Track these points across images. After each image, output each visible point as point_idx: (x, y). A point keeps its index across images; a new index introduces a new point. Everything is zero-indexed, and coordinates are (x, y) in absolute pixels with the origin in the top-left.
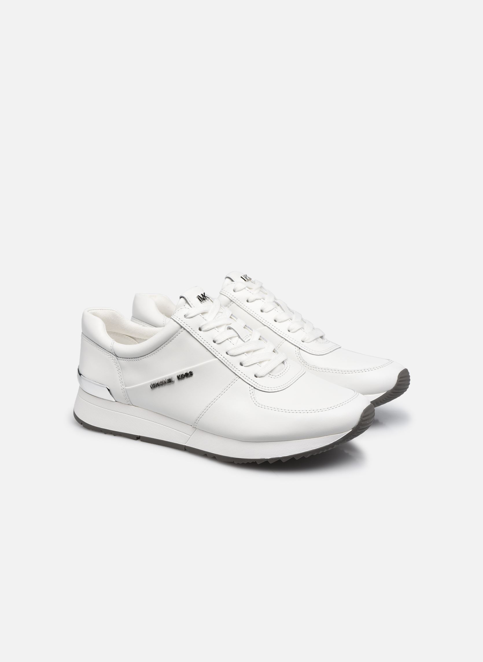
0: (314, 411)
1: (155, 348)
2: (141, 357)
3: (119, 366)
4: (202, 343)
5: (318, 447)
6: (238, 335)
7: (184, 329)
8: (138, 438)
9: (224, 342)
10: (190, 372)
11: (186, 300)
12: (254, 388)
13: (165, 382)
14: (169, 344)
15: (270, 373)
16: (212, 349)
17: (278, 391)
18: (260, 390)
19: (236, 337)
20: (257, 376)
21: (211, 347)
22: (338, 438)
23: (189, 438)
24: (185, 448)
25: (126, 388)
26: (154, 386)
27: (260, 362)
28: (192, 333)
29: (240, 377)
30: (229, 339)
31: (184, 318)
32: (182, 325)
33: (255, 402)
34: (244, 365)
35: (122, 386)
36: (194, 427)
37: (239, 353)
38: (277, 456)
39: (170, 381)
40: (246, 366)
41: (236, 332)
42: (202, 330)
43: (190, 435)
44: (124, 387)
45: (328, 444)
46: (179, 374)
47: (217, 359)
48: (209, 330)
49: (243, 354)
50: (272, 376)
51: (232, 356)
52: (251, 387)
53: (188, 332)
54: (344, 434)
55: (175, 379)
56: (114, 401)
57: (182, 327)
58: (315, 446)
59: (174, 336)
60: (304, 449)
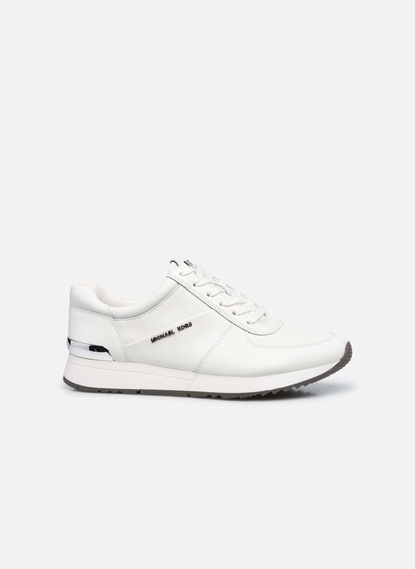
0: (307, 345)
1: (154, 305)
2: (140, 315)
3: (117, 327)
4: (198, 297)
5: (314, 377)
6: (226, 291)
7: (181, 285)
8: (138, 392)
9: (217, 295)
10: (189, 323)
11: (176, 263)
12: (249, 332)
13: (166, 334)
14: (166, 300)
15: (259, 321)
16: (207, 301)
17: (270, 334)
18: (254, 334)
19: (224, 292)
20: (249, 322)
21: (206, 300)
22: (330, 368)
23: (191, 383)
24: (188, 394)
25: (125, 346)
26: (154, 340)
27: (249, 312)
28: (188, 289)
29: (235, 324)
30: (220, 293)
31: (180, 276)
32: (179, 282)
33: (252, 343)
34: (236, 314)
35: (122, 344)
36: (196, 372)
37: (230, 304)
38: (280, 386)
39: (170, 333)
40: (239, 314)
41: (224, 288)
42: (196, 286)
43: (192, 380)
44: (123, 345)
45: (322, 373)
46: (179, 326)
47: (212, 309)
48: (202, 286)
49: (234, 305)
50: (260, 323)
51: (226, 306)
52: (245, 331)
53: (184, 287)
54: (334, 365)
55: (175, 330)
56: (112, 360)
57: (178, 283)
58: (311, 375)
59: (172, 292)
60: (302, 379)
